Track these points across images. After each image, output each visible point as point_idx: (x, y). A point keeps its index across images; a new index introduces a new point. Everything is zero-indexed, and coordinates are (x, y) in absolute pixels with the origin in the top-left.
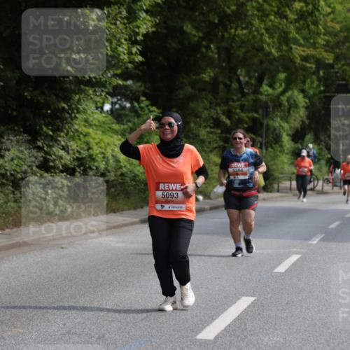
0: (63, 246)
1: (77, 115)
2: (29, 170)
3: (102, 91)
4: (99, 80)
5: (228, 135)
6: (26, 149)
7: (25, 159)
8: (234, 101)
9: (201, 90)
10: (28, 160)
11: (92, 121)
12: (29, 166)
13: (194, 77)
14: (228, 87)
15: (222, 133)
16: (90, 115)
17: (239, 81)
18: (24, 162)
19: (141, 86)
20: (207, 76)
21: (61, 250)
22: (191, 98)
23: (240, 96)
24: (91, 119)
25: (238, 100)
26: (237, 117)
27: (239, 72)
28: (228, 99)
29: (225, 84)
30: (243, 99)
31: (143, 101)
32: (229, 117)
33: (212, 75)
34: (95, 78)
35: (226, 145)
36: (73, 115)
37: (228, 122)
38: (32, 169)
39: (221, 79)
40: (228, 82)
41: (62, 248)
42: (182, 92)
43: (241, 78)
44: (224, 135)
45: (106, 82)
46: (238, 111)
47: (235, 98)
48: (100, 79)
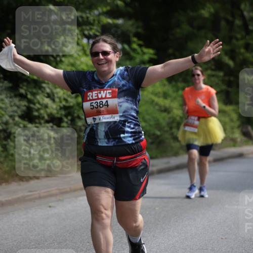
0: (50, 204)
1: (63, 59)
2: (11, 121)
3: (91, 29)
4: (85, 19)
5: (232, 79)
6: (7, 97)
7: (6, 108)
8: (237, 39)
9: (200, 28)
10: (10, 109)
11: (79, 66)
12: (11, 116)
13: (192, 14)
14: (230, 24)
15: (225, 75)
16: (76, 58)
17: (243, 17)
18: (5, 112)
19: (132, 25)
20: (206, 12)
21: (49, 208)
22: (190, 37)
23: (244, 33)
24: (78, 63)
25: (242, 39)
26: (241, 57)
27: (243, 6)
28: (231, 38)
29: (227, 21)
30: (247, 37)
31: (134, 42)
32: (233, 58)
33: (212, 10)
34: (82, 17)
35: (230, 89)
36: (58, 59)
37: (231, 63)
38: (14, 120)
39: (222, 15)
40: (230, 18)
41: (50, 207)
42: (178, 30)
43: (246, 14)
44: (227, 78)
45: (94, 20)
46: (242, 50)
47: (239, 36)
48: (88, 18)
